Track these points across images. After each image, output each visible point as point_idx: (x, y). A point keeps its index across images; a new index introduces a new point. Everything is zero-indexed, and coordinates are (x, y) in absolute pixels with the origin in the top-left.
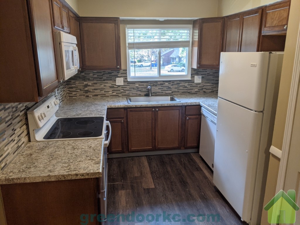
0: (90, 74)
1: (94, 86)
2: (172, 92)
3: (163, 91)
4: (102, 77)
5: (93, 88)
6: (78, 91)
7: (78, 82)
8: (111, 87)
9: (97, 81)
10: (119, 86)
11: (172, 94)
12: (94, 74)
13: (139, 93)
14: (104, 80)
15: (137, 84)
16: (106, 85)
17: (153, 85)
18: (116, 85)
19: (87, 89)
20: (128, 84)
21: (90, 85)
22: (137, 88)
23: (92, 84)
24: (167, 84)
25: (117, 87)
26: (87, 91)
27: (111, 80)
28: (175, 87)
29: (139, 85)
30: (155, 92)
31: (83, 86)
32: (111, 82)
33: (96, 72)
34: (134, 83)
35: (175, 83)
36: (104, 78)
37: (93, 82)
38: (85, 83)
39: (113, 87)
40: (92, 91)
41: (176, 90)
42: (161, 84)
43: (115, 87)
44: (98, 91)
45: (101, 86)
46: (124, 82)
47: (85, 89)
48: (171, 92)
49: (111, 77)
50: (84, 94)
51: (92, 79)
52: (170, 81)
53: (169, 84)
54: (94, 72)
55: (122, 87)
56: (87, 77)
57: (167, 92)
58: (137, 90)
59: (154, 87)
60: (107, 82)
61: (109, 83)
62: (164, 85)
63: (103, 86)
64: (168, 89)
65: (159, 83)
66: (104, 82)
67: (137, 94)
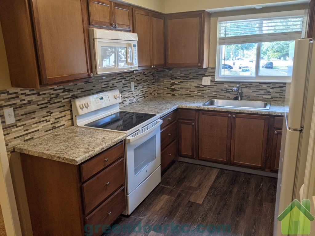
0: (177, 72)
1: (180, 85)
2: (272, 98)
3: (258, 95)
4: (188, 75)
5: (179, 86)
6: (165, 89)
7: (166, 80)
8: (196, 87)
9: (183, 80)
10: (205, 86)
11: (271, 99)
12: (181, 72)
13: (227, 95)
14: (190, 79)
15: (226, 85)
16: (192, 84)
17: (246, 87)
18: (202, 84)
19: (173, 88)
20: (215, 85)
21: (176, 83)
22: (226, 89)
23: (178, 83)
24: (265, 86)
25: (203, 86)
26: (173, 90)
27: (198, 79)
28: (276, 91)
29: (228, 86)
30: (247, 96)
31: (170, 84)
32: (197, 81)
33: (183, 70)
34: (222, 83)
35: (277, 85)
36: (190, 76)
37: (179, 81)
38: (172, 81)
39: (199, 87)
40: (177, 90)
41: (278, 95)
42: (257, 86)
43: (201, 86)
44: (184, 90)
45: (187, 85)
46: (211, 81)
47: (172, 88)
48: (270, 97)
49: (197, 75)
50: (171, 92)
51: (179, 77)
52: (269, 83)
53: (267, 86)
54: (181, 70)
55: (208, 88)
56: (175, 76)
57: (264, 97)
58: (226, 91)
59: (247, 90)
60: (193, 81)
61: (195, 82)
62: (260, 88)
63: (188, 85)
64: (266, 93)
65: (254, 85)
66: (190, 81)
67: (225, 96)
